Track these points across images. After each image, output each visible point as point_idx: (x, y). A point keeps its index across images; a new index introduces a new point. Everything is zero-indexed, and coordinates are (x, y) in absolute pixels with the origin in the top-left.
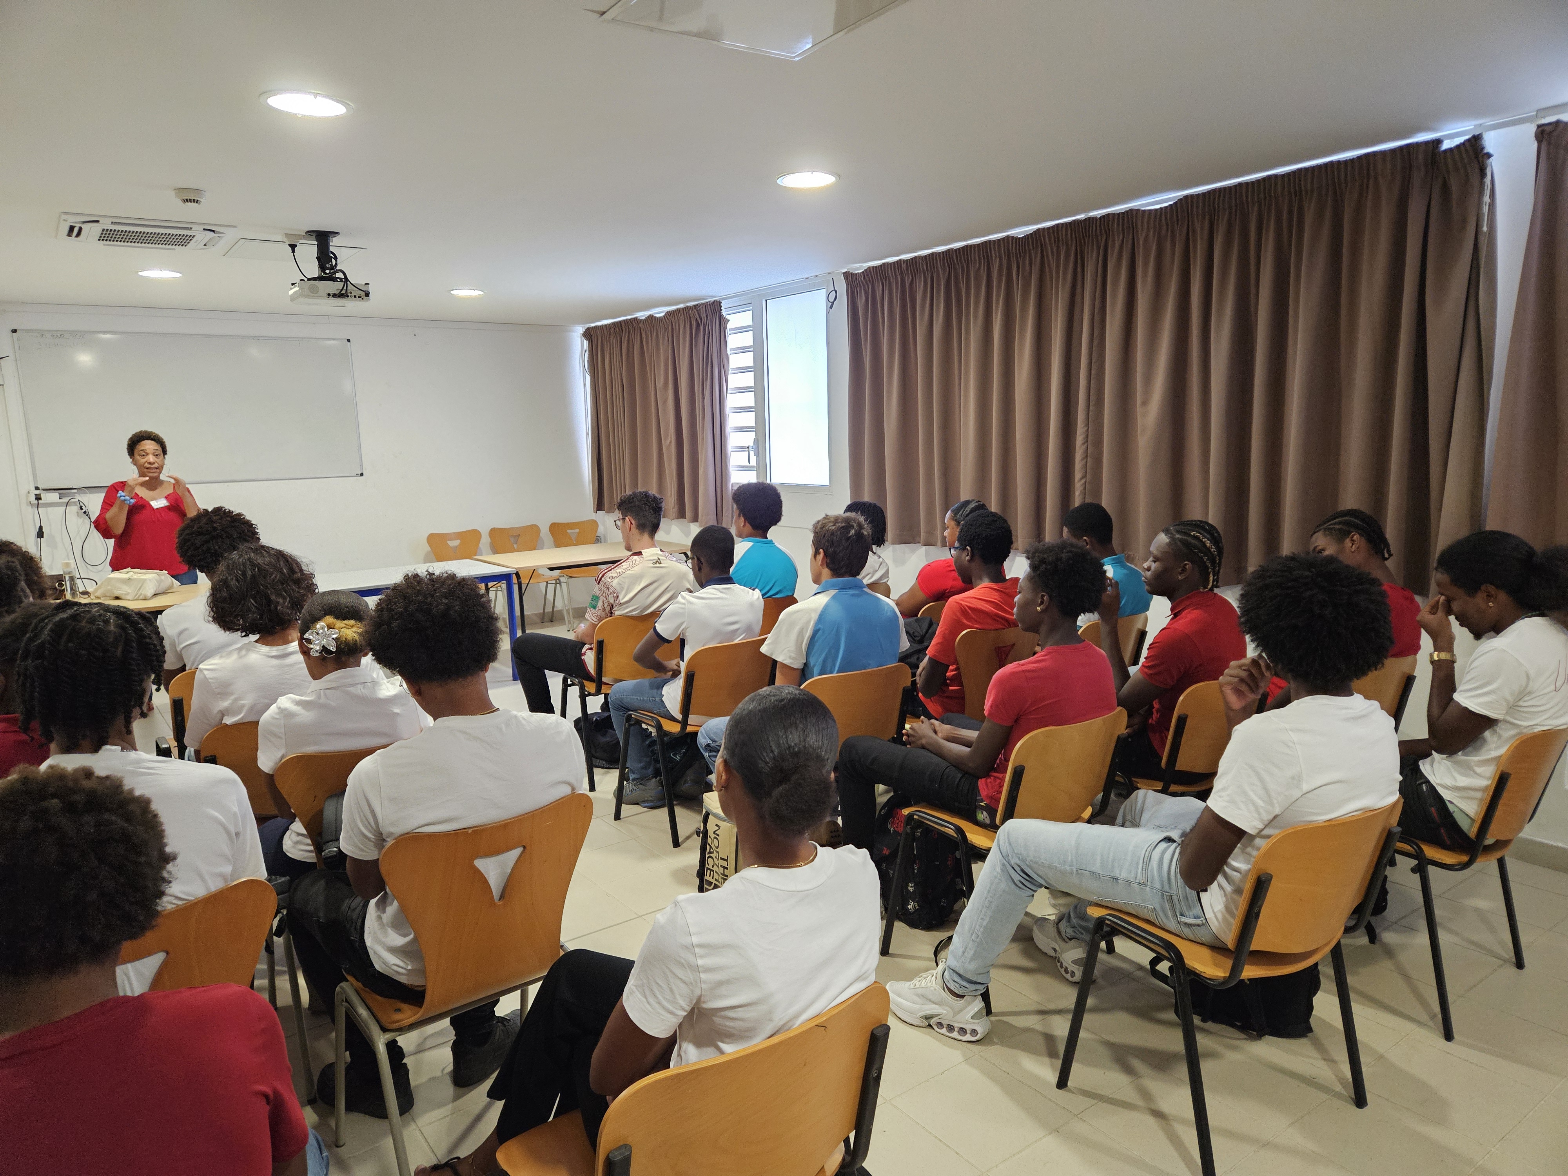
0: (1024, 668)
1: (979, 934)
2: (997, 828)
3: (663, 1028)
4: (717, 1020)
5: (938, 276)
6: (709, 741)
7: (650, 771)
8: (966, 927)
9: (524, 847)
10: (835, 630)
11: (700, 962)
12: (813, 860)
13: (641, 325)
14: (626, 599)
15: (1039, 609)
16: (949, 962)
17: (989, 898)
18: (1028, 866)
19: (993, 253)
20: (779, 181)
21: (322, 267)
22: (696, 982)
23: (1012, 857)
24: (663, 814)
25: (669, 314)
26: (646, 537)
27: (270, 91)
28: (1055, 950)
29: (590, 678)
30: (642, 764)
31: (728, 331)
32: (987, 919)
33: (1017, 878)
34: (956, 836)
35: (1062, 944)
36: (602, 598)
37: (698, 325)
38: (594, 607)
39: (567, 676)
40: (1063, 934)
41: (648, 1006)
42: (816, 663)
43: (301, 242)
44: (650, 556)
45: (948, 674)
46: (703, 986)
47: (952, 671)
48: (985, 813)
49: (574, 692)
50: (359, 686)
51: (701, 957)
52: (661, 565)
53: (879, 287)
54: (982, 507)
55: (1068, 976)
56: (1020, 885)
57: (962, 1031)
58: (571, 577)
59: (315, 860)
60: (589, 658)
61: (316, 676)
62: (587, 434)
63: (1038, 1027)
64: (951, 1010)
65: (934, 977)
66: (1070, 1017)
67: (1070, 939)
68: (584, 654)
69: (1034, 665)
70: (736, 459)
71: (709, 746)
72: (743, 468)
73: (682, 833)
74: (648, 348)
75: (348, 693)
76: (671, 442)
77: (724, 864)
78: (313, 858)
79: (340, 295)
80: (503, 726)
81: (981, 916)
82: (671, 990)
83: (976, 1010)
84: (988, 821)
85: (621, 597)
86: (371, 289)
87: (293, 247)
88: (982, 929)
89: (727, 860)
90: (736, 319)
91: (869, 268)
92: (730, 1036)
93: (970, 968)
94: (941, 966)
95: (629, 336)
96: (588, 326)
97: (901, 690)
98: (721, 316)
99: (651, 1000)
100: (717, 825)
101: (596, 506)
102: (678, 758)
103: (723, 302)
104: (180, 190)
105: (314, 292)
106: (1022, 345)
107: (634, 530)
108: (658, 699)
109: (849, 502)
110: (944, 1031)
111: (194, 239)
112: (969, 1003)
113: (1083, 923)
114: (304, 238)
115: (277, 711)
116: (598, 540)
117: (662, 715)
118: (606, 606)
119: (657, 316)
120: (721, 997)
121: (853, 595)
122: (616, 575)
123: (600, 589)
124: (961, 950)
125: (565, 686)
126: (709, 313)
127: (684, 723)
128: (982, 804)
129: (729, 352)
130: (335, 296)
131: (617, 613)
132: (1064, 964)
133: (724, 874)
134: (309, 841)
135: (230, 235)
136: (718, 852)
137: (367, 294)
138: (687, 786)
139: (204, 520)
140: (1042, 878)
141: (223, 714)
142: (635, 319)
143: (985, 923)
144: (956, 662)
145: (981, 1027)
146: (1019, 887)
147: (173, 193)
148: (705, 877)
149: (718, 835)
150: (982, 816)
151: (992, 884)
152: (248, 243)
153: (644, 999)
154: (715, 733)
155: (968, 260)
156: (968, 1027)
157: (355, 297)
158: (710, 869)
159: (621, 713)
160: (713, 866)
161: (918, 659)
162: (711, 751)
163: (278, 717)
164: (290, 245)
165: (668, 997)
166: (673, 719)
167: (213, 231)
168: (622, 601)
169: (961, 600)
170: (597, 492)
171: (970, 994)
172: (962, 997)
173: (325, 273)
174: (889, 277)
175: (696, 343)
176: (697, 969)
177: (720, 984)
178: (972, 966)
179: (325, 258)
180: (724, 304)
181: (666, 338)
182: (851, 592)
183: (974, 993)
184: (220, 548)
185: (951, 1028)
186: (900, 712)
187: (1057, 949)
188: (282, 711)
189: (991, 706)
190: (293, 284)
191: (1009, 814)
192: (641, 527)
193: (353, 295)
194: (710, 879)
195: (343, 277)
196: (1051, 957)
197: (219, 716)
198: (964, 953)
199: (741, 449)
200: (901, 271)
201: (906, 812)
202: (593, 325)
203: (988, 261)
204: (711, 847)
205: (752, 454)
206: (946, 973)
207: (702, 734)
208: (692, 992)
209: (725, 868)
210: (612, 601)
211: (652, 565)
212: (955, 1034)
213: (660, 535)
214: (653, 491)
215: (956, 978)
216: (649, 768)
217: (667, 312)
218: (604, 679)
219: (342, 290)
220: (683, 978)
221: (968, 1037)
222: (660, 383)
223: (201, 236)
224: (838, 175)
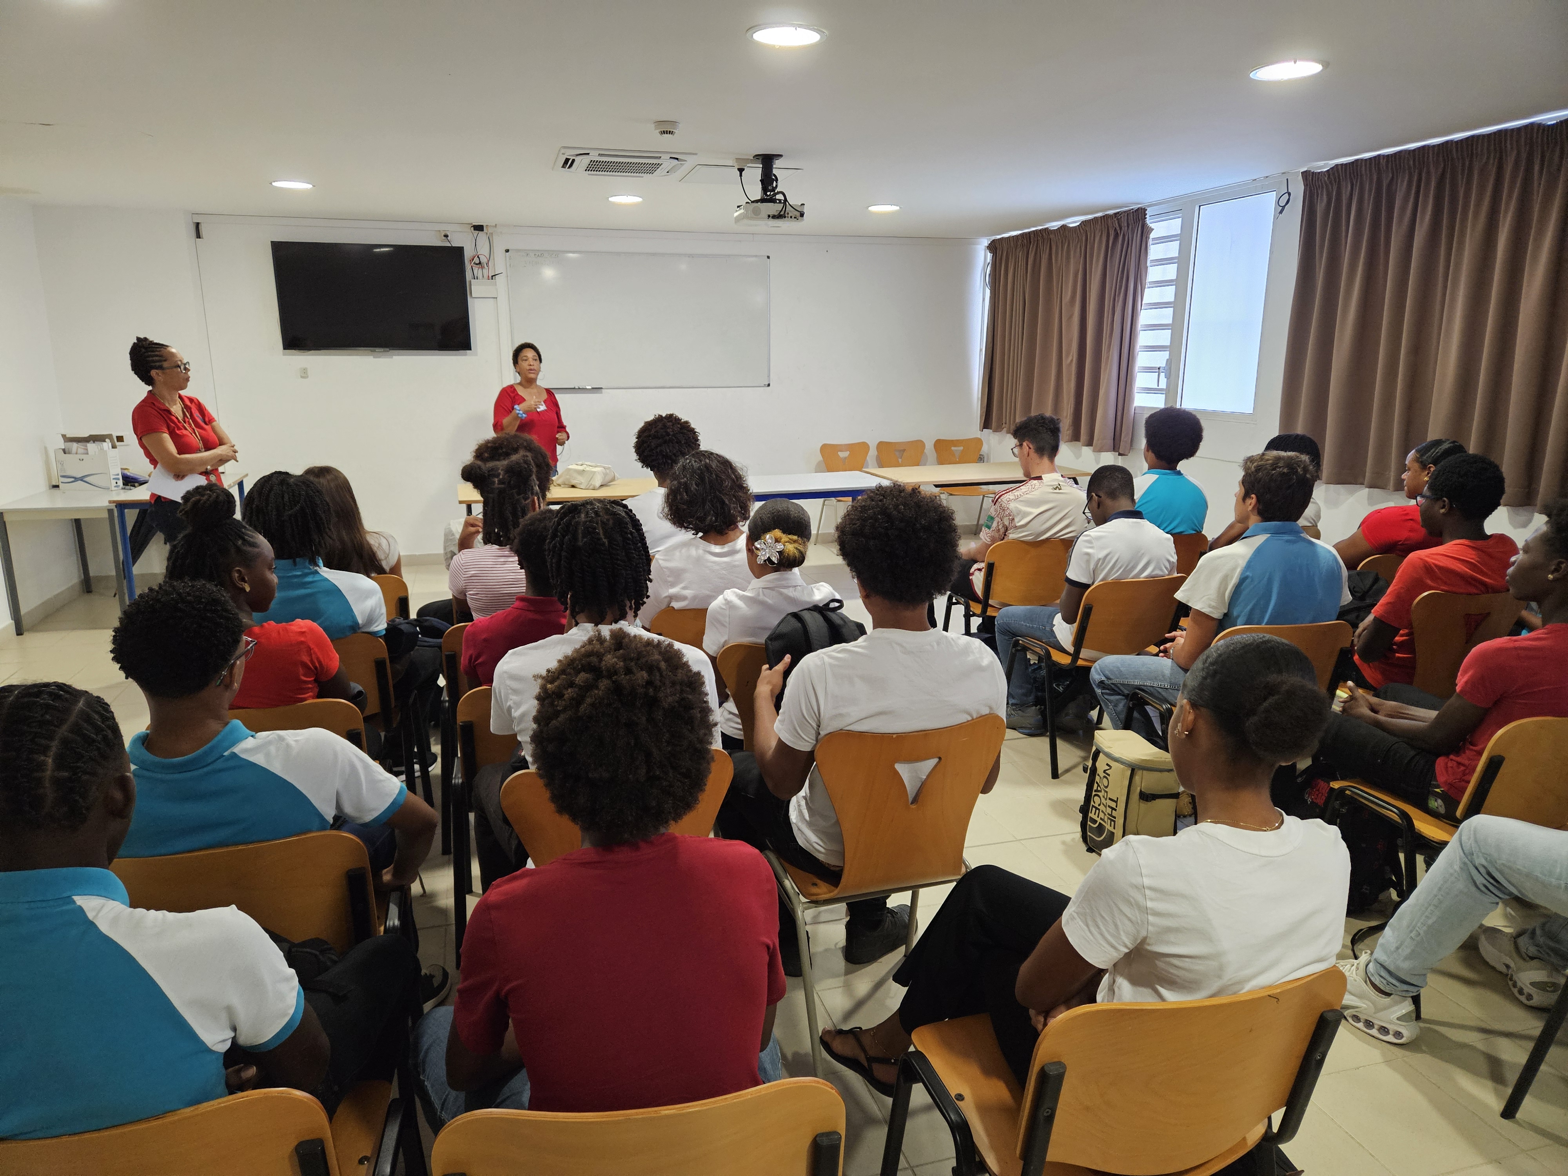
0: (1517, 644)
1: (1422, 932)
2: (1460, 822)
3: (1104, 959)
4: (1160, 964)
5: (1428, 173)
6: (1103, 678)
7: (1031, 698)
8: (1405, 923)
9: (940, 758)
10: (1267, 577)
11: (1150, 904)
12: (1278, 827)
13: (1052, 236)
14: (1022, 523)
15: (1550, 577)
16: (1375, 955)
17: (1440, 897)
18: (1497, 869)
19: (1508, 142)
20: (1251, 75)
21: (765, 190)
22: (1142, 921)
23: (1478, 857)
24: (1043, 744)
25: (1084, 223)
26: (1046, 460)
27: (756, 26)
28: (1508, 967)
29: (976, 599)
30: (1023, 691)
31: (1150, 242)
32: (1434, 919)
33: (1480, 880)
34: (1400, 821)
35: (1521, 962)
36: (997, 519)
37: (1116, 236)
38: (989, 527)
39: (953, 595)
40: (1523, 950)
41: (1089, 934)
42: (1241, 610)
43: (748, 165)
44: (1051, 481)
45: (1397, 638)
46: (1150, 928)
47: (1402, 636)
48: (1439, 801)
49: (958, 611)
50: (791, 589)
51: (1151, 900)
52: (1060, 491)
53: (1346, 187)
54: (1457, 449)
55: (1523, 998)
56: (1483, 889)
57: (1384, 1030)
58: (951, 495)
59: (742, 738)
60: (978, 580)
61: (758, 576)
62: (981, 350)
63: (1480, 1046)
64: (1371, 1005)
65: (1354, 967)
66: (1530, 1045)
67: (1532, 958)
68: (973, 574)
69: (1531, 643)
70: (1141, 380)
71: (1104, 683)
72: (1148, 390)
73: (1062, 766)
74: (1056, 260)
75: (781, 594)
76: (1072, 361)
77: (1113, 805)
78: (741, 735)
79: (780, 216)
80: (935, 644)
81: (1427, 914)
82: (1116, 926)
83: (1404, 1012)
84: (1442, 810)
85: (1016, 520)
86: (806, 210)
87: (741, 170)
88: (1425, 928)
89: (1116, 802)
90: (1158, 228)
91: (1337, 165)
92: (1172, 983)
93: (1404, 966)
94: (1364, 958)
95: (1037, 247)
96: (993, 238)
97: (1338, 649)
98: (1144, 225)
99: (1092, 929)
100: (1107, 765)
101: (982, 424)
102: (1061, 689)
103: (1148, 209)
104: (659, 123)
105: (756, 213)
106: (1535, 258)
107: (1033, 455)
108: (1048, 629)
109: (1275, 433)
110: (1360, 1025)
111: (660, 168)
112: (1396, 1003)
113: (1552, 944)
114: (751, 161)
115: (724, 602)
116: (981, 459)
117: (1052, 645)
118: (1000, 527)
119: (1071, 225)
120: (1168, 943)
121: (1287, 541)
122: (1013, 497)
123: (996, 510)
124: (1395, 945)
125: (950, 604)
126: (1131, 222)
127: (1076, 656)
128: (1438, 790)
129: (1148, 264)
130: (774, 217)
131: (1012, 536)
132: (1519, 984)
133: (1111, 815)
134: (739, 721)
135: (691, 161)
136: (1107, 792)
137: (802, 215)
138: (1068, 717)
139: (660, 425)
140: (1513, 885)
141: (671, 598)
142: (1046, 229)
143: (1430, 922)
144: (1410, 626)
145: (1408, 1032)
146: (1481, 891)
147: (653, 125)
148: (1090, 815)
149: (1109, 775)
150: (1436, 804)
151: (1445, 882)
152: (705, 168)
153: (1086, 928)
154: (1111, 671)
155: (1472, 153)
156: (1392, 1028)
157: (791, 217)
158: (1096, 808)
159: (1007, 638)
160: (1099, 805)
161: (1357, 617)
162: (1104, 688)
163: (724, 607)
164: (739, 169)
165: (1111, 930)
166: (1063, 650)
167: (677, 159)
168: (1018, 524)
169: (1426, 556)
170: (985, 410)
171: (1398, 993)
172: (1388, 995)
173: (767, 195)
174: (1361, 176)
175: (1112, 256)
176: (1145, 910)
177: (1169, 930)
178: (1406, 965)
179: (768, 180)
180: (1149, 212)
181: (1078, 250)
182: (1286, 537)
183: (1404, 994)
184: (670, 451)
185: (1369, 1024)
186: (1333, 675)
187: (1512, 965)
188: (728, 602)
189: (1466, 683)
190: (738, 207)
191: (1474, 809)
192: (1040, 451)
193: (789, 215)
194: (1095, 817)
195: (783, 198)
196: (1501, 973)
197: (667, 600)
198: (1397, 948)
199: (1149, 370)
200: (1379, 168)
201: (1336, 785)
202: (999, 237)
203: (1501, 153)
204: (1098, 786)
205: (1162, 375)
206: (1371, 966)
207: (1096, 670)
208: (1138, 931)
209: (1113, 809)
210: (1007, 523)
211: (1052, 491)
212: (1374, 1032)
213: (1059, 459)
214: (1048, 413)
215: (1384, 973)
216: (1030, 696)
217: (1083, 222)
218: (991, 602)
219: (781, 211)
220: (1129, 915)
221: (1390, 1038)
222: (1067, 298)
223: (667, 164)
224: (1326, 65)
